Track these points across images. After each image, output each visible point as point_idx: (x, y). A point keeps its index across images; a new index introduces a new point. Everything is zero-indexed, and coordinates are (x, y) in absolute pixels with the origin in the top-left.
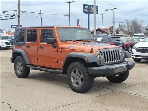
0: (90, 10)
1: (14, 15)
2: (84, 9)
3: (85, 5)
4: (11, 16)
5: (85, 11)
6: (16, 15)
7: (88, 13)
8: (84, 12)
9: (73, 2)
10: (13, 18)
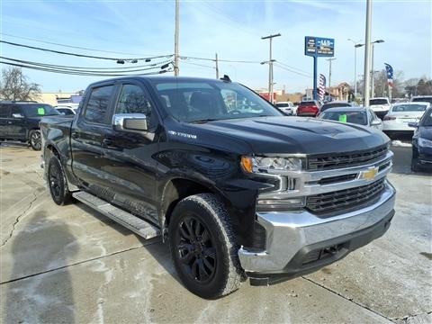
0: (319, 48)
1: (167, 66)
2: (307, 45)
3: (307, 39)
4: (162, 68)
5: (309, 50)
6: (170, 66)
7: (315, 55)
8: (307, 53)
9: (279, 35)
10: (165, 71)
